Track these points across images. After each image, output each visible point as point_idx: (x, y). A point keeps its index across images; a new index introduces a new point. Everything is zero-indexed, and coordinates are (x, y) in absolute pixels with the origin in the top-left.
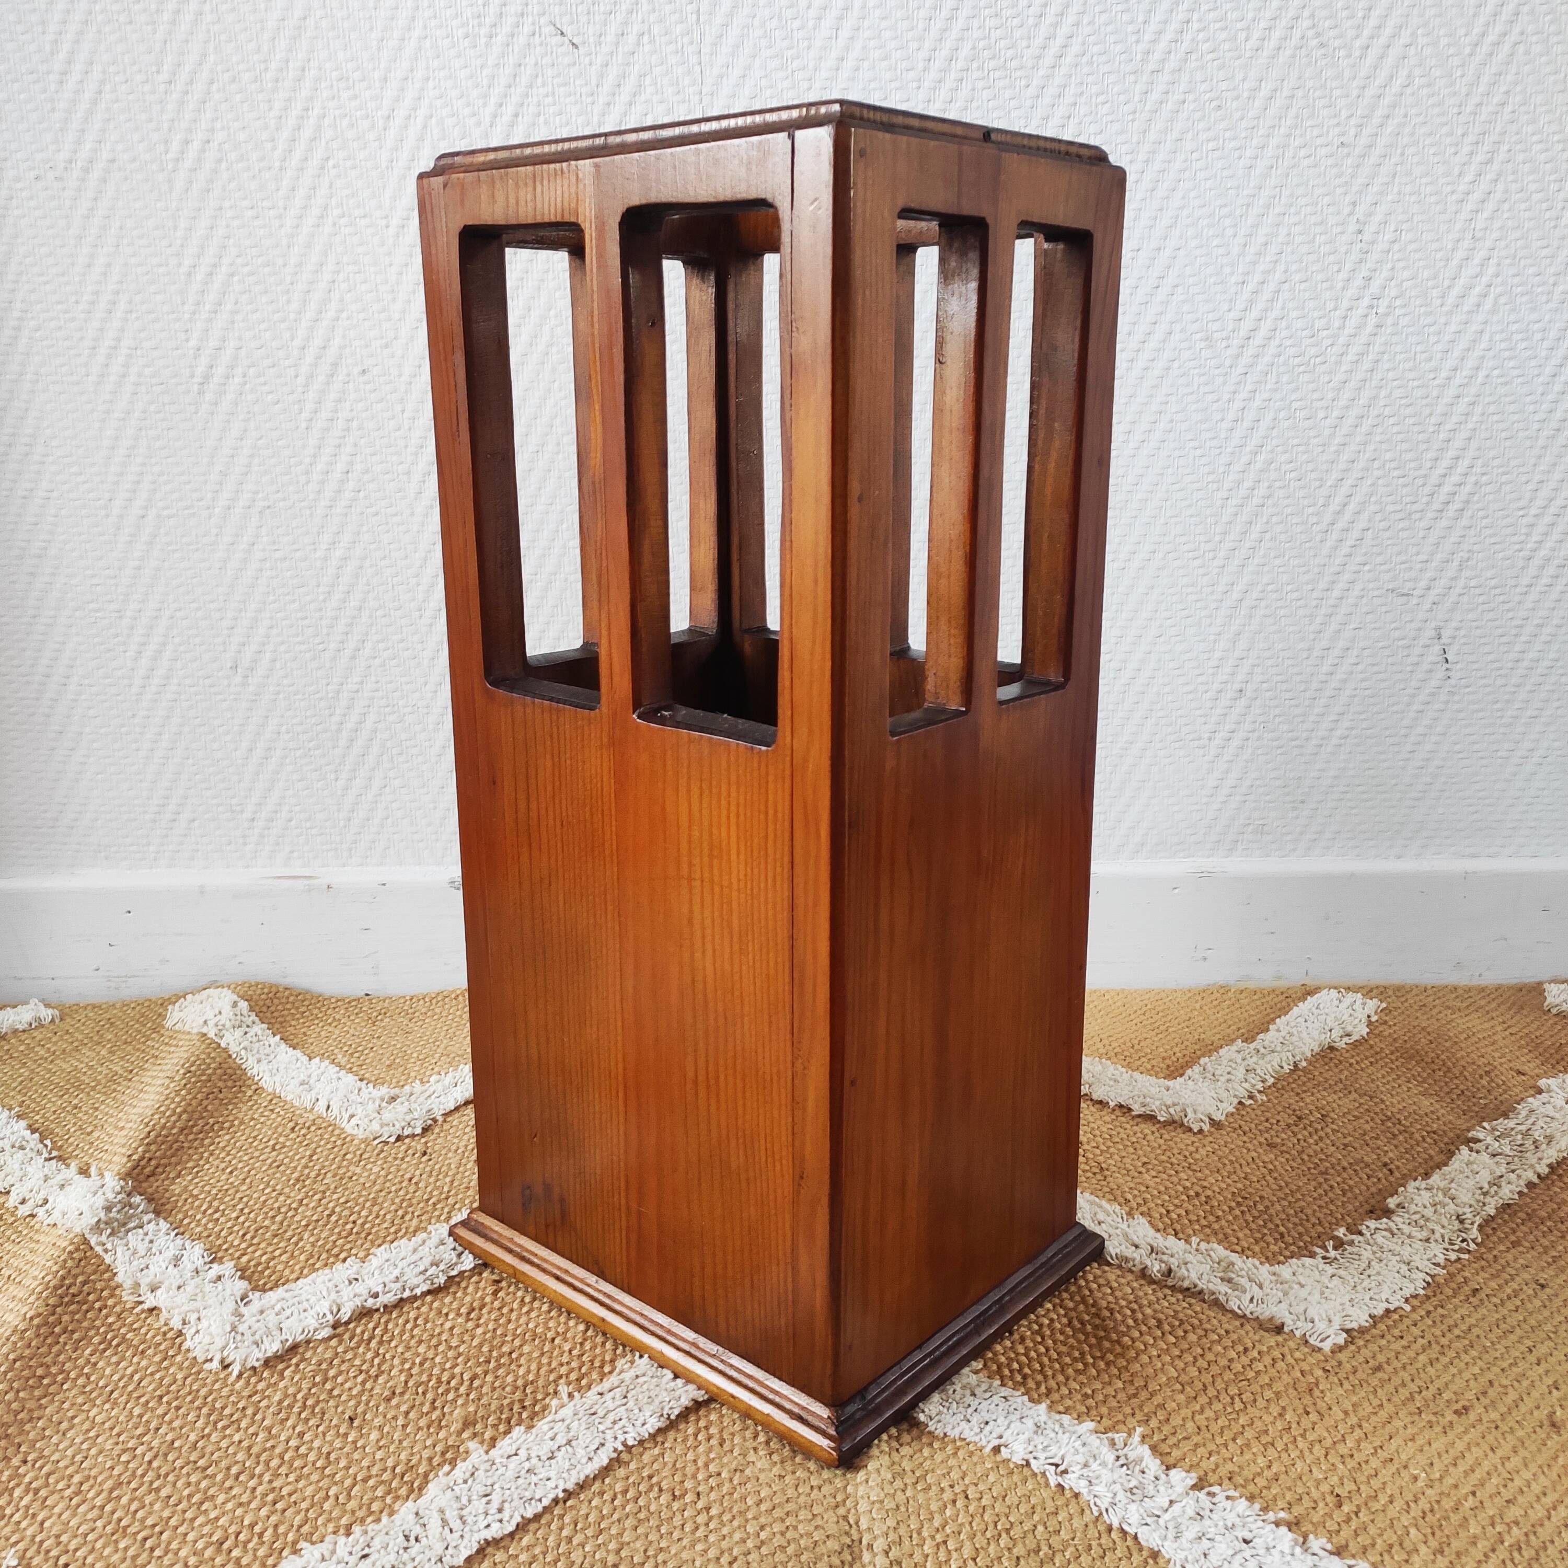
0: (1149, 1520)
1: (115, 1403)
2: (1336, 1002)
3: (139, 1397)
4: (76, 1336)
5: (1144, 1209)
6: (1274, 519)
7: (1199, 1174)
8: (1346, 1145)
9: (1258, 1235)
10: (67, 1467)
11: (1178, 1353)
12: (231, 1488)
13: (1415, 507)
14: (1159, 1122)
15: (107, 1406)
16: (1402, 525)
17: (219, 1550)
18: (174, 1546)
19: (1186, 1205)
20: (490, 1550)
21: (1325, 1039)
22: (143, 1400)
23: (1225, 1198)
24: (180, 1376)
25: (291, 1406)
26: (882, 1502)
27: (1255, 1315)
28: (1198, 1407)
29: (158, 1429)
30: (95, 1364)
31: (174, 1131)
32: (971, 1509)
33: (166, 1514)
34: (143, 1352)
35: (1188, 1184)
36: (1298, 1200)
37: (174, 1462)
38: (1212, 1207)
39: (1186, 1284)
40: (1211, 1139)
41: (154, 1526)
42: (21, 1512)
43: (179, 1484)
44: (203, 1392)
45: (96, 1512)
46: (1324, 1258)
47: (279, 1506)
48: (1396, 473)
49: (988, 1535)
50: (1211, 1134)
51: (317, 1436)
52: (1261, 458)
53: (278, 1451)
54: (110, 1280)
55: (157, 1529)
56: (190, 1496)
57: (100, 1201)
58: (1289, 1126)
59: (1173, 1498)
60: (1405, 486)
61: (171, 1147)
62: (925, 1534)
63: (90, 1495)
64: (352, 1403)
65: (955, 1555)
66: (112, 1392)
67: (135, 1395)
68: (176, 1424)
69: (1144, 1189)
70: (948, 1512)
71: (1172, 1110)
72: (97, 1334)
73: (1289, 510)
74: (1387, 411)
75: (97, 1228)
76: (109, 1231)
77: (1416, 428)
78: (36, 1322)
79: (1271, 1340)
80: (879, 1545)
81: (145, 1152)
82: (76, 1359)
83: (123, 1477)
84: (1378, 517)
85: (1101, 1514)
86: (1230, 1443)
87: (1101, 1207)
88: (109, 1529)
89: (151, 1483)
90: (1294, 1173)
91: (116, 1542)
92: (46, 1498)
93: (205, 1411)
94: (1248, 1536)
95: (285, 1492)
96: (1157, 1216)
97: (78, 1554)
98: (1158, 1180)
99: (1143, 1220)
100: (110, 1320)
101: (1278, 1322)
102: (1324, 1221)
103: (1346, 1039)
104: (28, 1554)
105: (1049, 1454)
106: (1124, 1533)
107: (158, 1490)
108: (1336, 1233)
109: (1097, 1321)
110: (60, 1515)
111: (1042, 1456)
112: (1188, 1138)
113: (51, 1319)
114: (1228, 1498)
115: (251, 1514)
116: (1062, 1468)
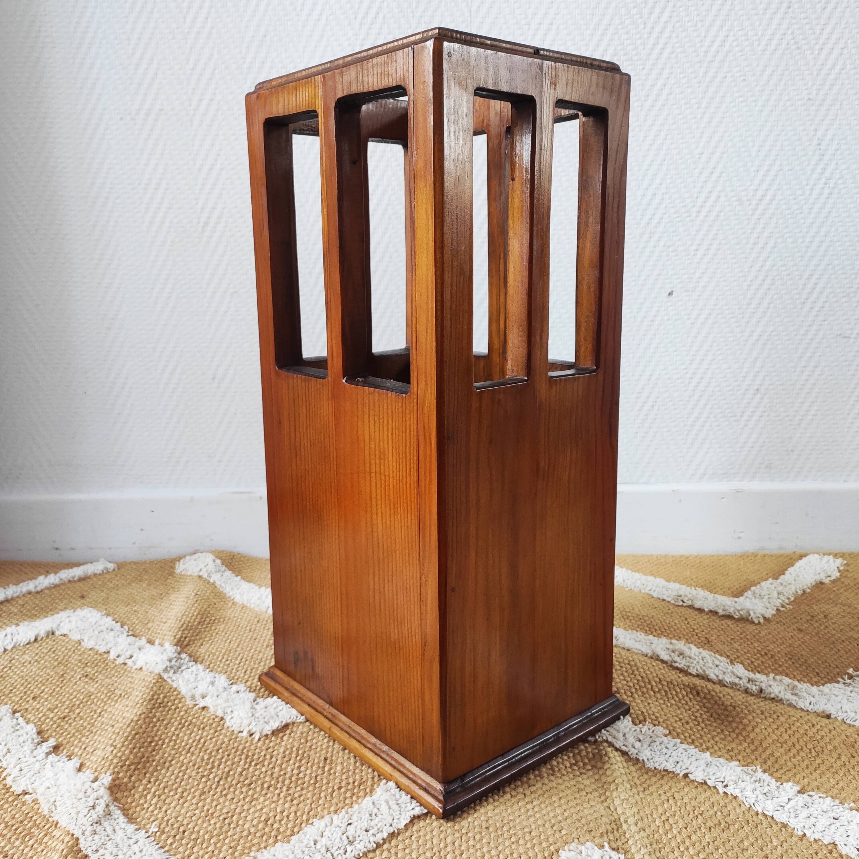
0: (779, 808)
1: (193, 754)
2: (819, 560)
3: (206, 750)
4: (165, 722)
5: (738, 660)
6: (776, 297)
7: (765, 644)
8: (841, 630)
9: (805, 674)
10: (173, 785)
11: (776, 727)
12: (266, 794)
13: (851, 290)
14: (734, 618)
15: (189, 755)
16: (844, 299)
17: (266, 824)
18: (241, 822)
19: (761, 659)
20: (416, 821)
21: (818, 578)
22: (208, 751)
23: (782, 655)
24: (226, 740)
25: (290, 754)
26: (627, 799)
27: (814, 711)
28: (792, 755)
29: (219, 766)
30: (178, 735)
31: (195, 624)
32: (679, 804)
33: (233, 807)
34: (203, 728)
35: (759, 649)
36: (822, 656)
37: (232, 781)
38: (776, 660)
39: (772, 696)
40: (765, 627)
41: (228, 813)
42: (153, 806)
43: (237, 792)
44: (241, 747)
45: (194, 806)
46: (844, 684)
47: (295, 802)
48: (841, 272)
49: (691, 816)
50: (765, 625)
51: (308, 768)
52: (768, 264)
53: (287, 776)
54: (178, 695)
55: (230, 814)
56: (244, 798)
57: (165, 657)
58: (808, 621)
59: (790, 797)
60: (846, 278)
61: (195, 632)
62: (655, 816)
63: (189, 798)
64: (323, 752)
65: (674, 826)
66: (190, 748)
67: (203, 749)
68: (229, 763)
69: (735, 651)
70: (666, 806)
71: (741, 612)
72: (176, 720)
73: (783, 292)
74: (836, 239)
75: (166, 670)
76: (173, 671)
77: (851, 248)
78: (143, 716)
79: (827, 721)
80: (631, 821)
81: (182, 634)
82: (168, 733)
83: (205, 790)
84: (832, 295)
85: (751, 806)
86: (813, 772)
87: (716, 658)
88: (203, 814)
89: (221, 792)
90: (816, 643)
91: (209, 820)
92: (165, 800)
93: (243, 757)
94: (836, 816)
95: (296, 795)
96: (746, 663)
97: (189, 826)
98: (742, 647)
99: (740, 666)
100: (182, 714)
101: (828, 713)
102: (839, 666)
103: (829, 579)
104: (162, 826)
105: (717, 777)
106: (766, 816)
107: (226, 795)
108: (848, 671)
109: (727, 713)
110: (175, 808)
111: (713, 778)
112: (753, 627)
113: (150, 715)
114: (820, 797)
115: (280, 806)
116: (725, 784)
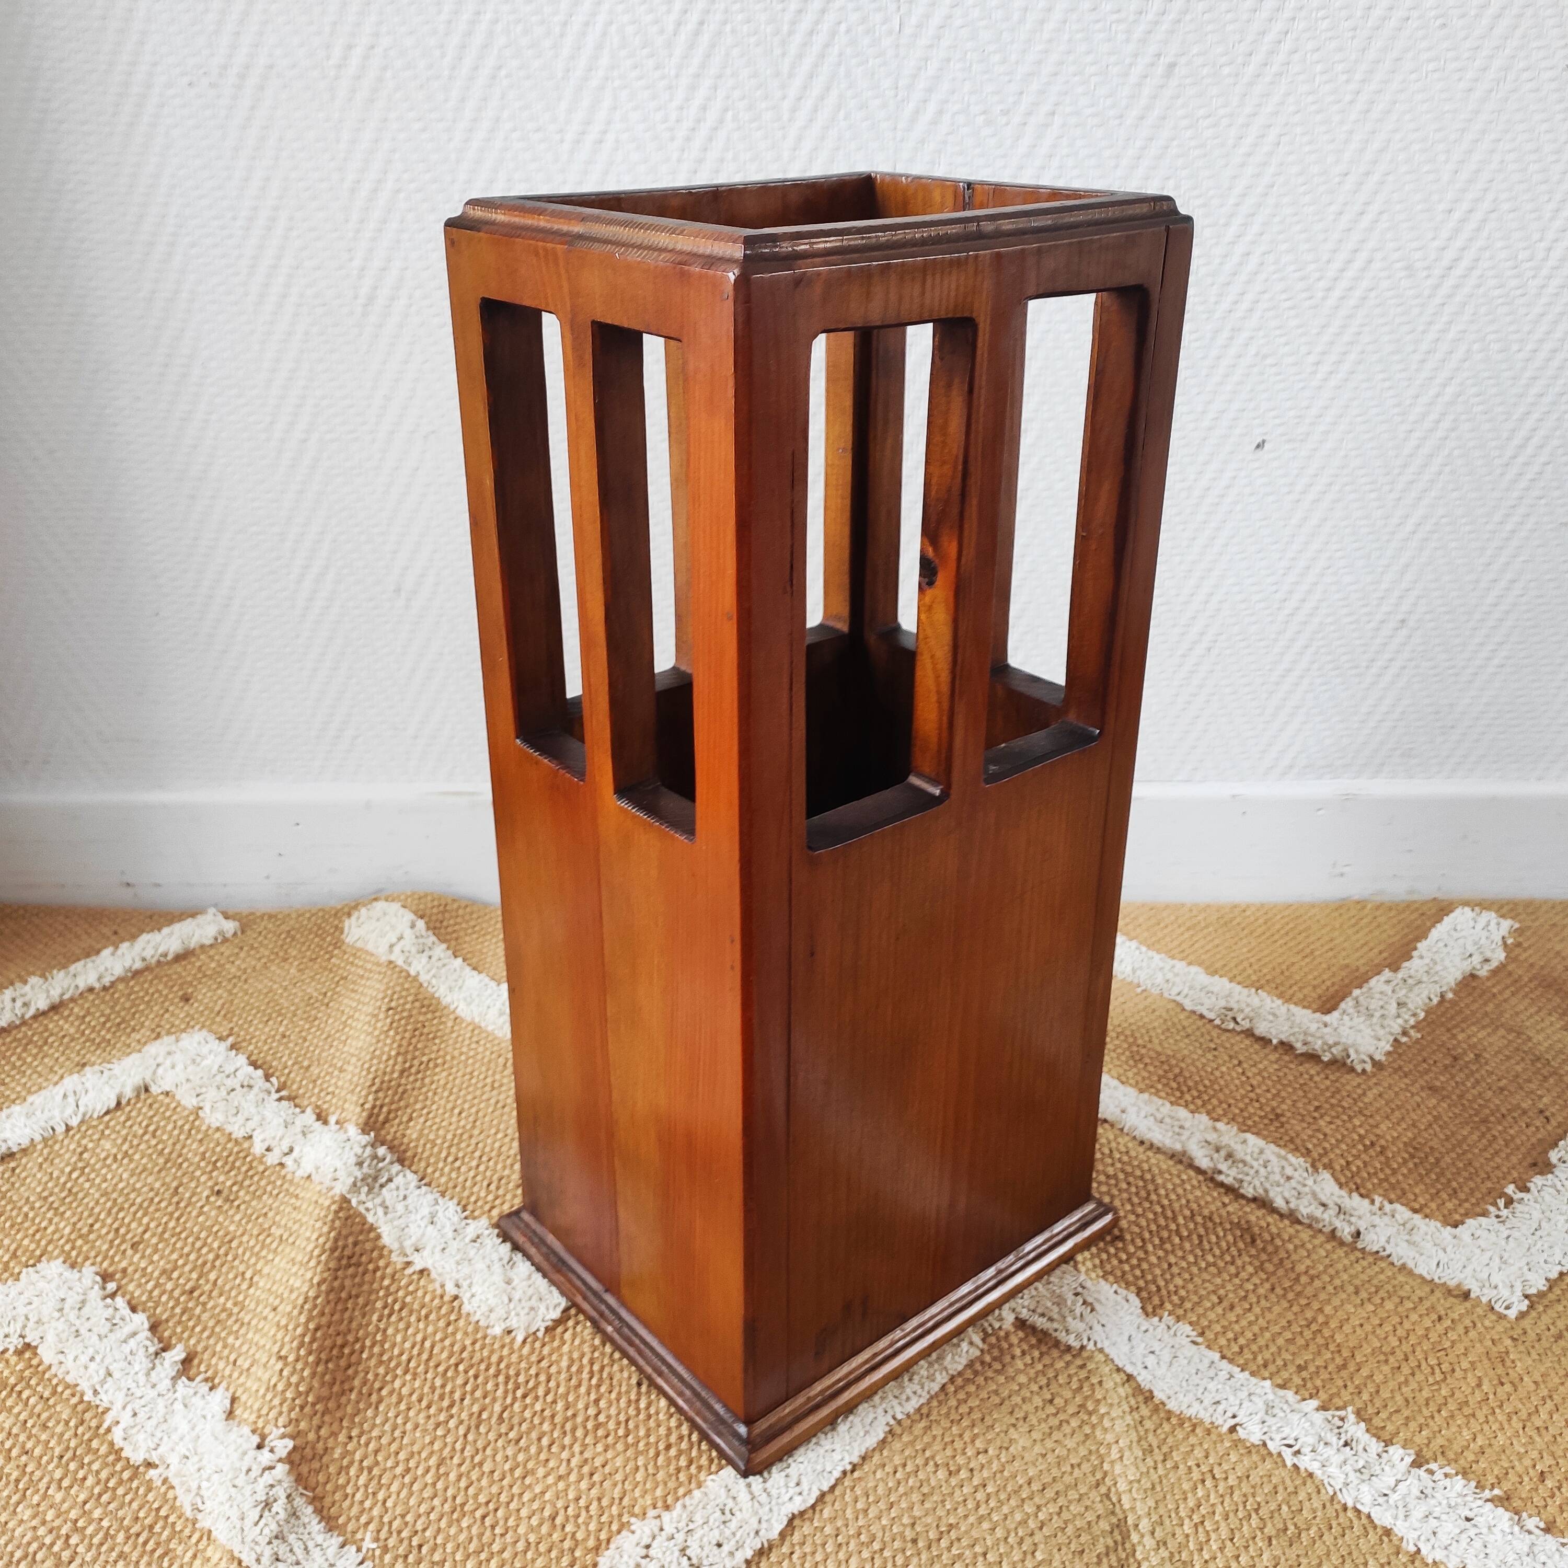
0: (1380, 1499)
3: (436, 1366)
4: (361, 1301)
10: (389, 1444)
12: (547, 1460)
15: (408, 1376)
17: (553, 1526)
18: (511, 1522)
20: (797, 1524)
22: (440, 1369)
24: (468, 1342)
25: (580, 1371)
26: (1139, 1481)
29: (462, 1400)
30: (385, 1330)
32: (1220, 1489)
33: (495, 1489)
34: (426, 1317)
37: (487, 1434)
41: (487, 1503)
42: (361, 1491)
43: (498, 1458)
44: (494, 1359)
45: (429, 1490)
49: (1240, 1516)
51: (611, 1403)
53: (579, 1419)
54: (376, 1241)
55: (492, 1506)
56: (511, 1471)
57: (350, 1158)
59: (1398, 1476)
62: (1182, 1513)
63: (420, 1472)
65: (1213, 1536)
66: (409, 1361)
67: (431, 1364)
68: (478, 1393)
70: (1200, 1492)
72: (378, 1298)
75: (354, 1186)
76: (366, 1188)
78: (323, 1288)
79: (1462, 1307)
80: (1144, 1525)
82: (367, 1325)
83: (444, 1452)
85: (1335, 1494)
88: (447, 1507)
89: (473, 1457)
91: (458, 1521)
92: (380, 1477)
93: (501, 1379)
95: (597, 1463)
97: (427, 1535)
100: (386, 1283)
101: (1465, 1289)
104: (383, 1535)
105: (1283, 1435)
106: (1358, 1513)
107: (481, 1464)
110: (398, 1494)
111: (1276, 1437)
113: (336, 1284)
114: (1446, 1475)
116: (1296, 1448)
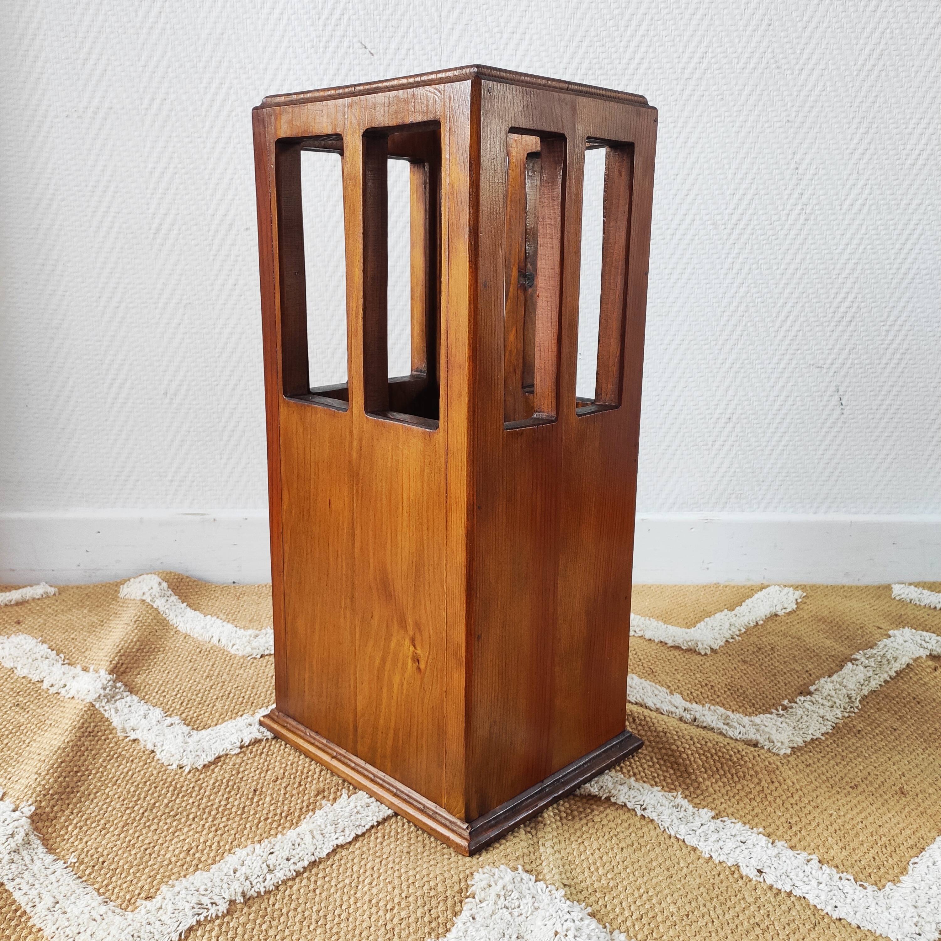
1: (120, 786)
4: (93, 753)
15: (115, 787)
20: (339, 849)
24: (156, 771)
29: (145, 797)
30: (105, 767)
34: (132, 761)
42: (74, 837)
43: (161, 824)
44: (169, 780)
54: (109, 725)
57: (99, 685)
66: (117, 780)
68: (156, 795)
72: (105, 752)
75: (99, 698)
76: (106, 700)
82: (95, 764)
100: (111, 745)
104: (82, 857)
110: (96, 839)
